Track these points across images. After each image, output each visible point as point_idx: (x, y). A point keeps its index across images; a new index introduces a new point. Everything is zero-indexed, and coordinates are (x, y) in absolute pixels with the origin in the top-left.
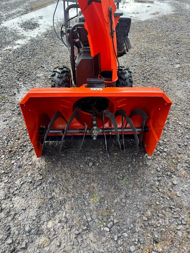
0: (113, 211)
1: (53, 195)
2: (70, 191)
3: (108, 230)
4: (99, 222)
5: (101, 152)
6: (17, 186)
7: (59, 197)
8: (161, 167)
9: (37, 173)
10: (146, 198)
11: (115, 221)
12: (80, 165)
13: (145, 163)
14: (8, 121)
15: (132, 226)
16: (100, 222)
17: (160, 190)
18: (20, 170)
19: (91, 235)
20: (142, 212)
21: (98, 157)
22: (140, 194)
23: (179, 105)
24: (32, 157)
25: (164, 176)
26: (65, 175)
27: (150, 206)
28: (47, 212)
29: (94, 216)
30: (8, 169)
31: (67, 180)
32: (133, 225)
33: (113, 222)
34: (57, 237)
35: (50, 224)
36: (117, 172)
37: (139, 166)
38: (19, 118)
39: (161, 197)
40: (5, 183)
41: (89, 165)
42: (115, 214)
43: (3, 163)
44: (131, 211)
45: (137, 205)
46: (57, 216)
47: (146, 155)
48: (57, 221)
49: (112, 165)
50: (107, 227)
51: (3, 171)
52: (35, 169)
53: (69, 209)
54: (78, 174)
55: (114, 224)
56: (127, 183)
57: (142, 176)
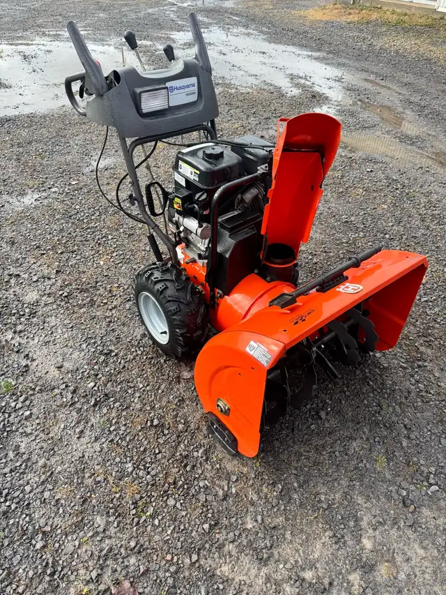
0: (415, 459)
1: (323, 499)
3: (437, 488)
4: (417, 487)
8: (403, 360)
11: (433, 469)
12: (308, 428)
13: (382, 367)
14: (88, 433)
16: (418, 486)
17: (432, 391)
19: (426, 512)
22: (418, 414)
23: (330, 252)
25: (416, 370)
28: (345, 530)
29: (404, 484)
30: (210, 515)
31: (316, 463)
34: (394, 549)
35: (367, 544)
36: (366, 402)
37: (381, 376)
40: (232, 542)
41: (321, 419)
42: (422, 462)
43: (186, 512)
44: (433, 444)
45: (430, 431)
46: (364, 524)
47: (371, 353)
48: (370, 531)
50: (431, 485)
51: (206, 526)
53: (366, 503)
54: (321, 442)
55: (435, 475)
56: (391, 409)
57: (397, 387)
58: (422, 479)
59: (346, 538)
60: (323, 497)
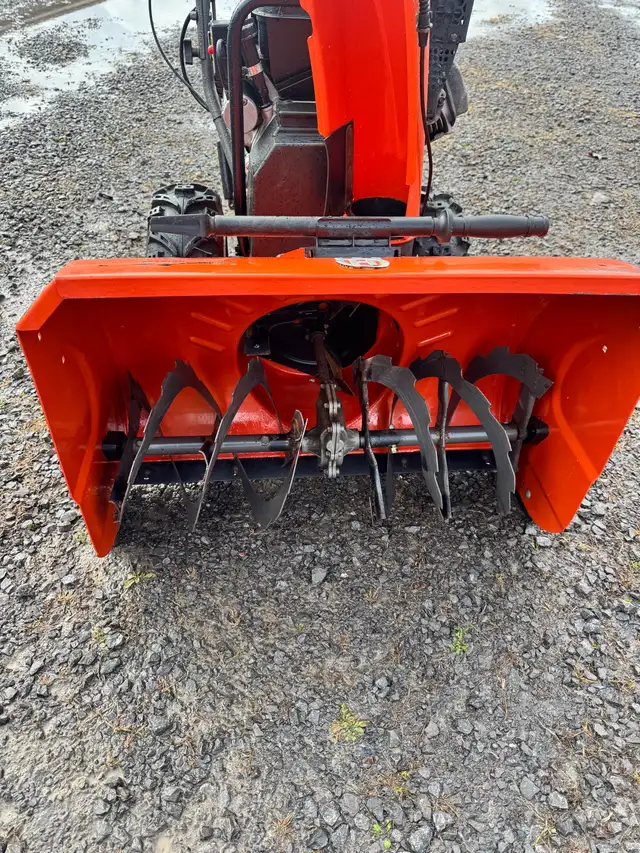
0: (424, 773)
1: (169, 713)
2: (242, 694)
4: (371, 829)
5: (356, 525)
6: (17, 680)
7: (196, 722)
8: (593, 579)
9: (97, 619)
10: (551, 709)
11: (441, 820)
12: (274, 582)
15: (509, 836)
16: (377, 828)
17: (602, 673)
18: (28, 613)
20: (542, 773)
21: (343, 543)
22: (525, 696)
24: (76, 553)
25: (608, 612)
26: (216, 626)
27: (570, 742)
28: (147, 795)
29: (350, 803)
31: (226, 647)
32: (515, 831)
33: (431, 823)
36: (428, 604)
37: (511, 579)
38: (19, 391)
39: (610, 702)
41: (310, 581)
42: (434, 789)
44: (499, 772)
45: (519, 742)
46: (193, 811)
47: (531, 530)
48: (194, 834)
49: (404, 576)
50: (408, 847)
52: (91, 603)
53: (240, 777)
54: (270, 618)
55: (435, 834)
56: (471, 649)
57: (526, 619)
58: (399, 820)
59: (135, 810)
60: (173, 709)
